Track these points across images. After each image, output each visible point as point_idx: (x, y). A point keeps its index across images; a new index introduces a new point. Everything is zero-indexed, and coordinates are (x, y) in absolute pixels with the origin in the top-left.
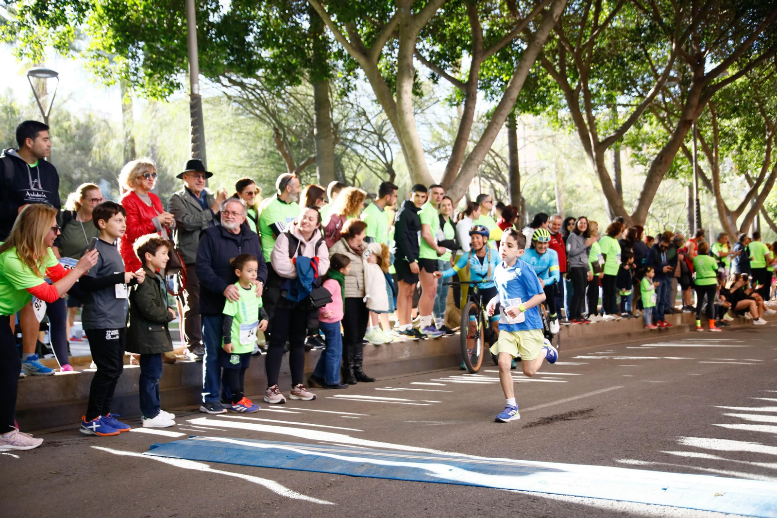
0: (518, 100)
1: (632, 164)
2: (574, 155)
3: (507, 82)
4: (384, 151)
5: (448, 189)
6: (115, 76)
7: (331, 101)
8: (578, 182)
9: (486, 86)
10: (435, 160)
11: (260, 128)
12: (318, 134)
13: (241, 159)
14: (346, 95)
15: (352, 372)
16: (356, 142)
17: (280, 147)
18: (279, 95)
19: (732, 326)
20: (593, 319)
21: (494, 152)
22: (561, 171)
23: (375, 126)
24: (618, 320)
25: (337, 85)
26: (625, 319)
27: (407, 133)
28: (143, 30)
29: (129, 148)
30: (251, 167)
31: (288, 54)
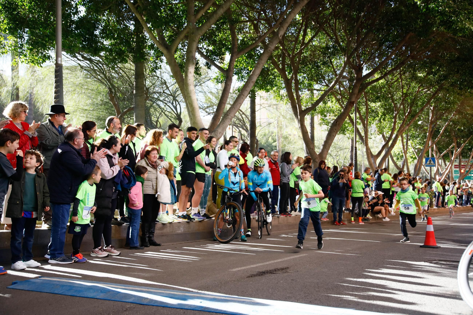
0: (256, 82)
1: (320, 124)
2: (288, 116)
3: (251, 71)
4: (176, 107)
5: (212, 132)
6: (7, 48)
7: (145, 74)
8: (289, 133)
9: (239, 73)
10: (207, 114)
11: (100, 87)
12: (136, 94)
13: (87, 105)
14: (155, 72)
15: (147, 239)
16: (159, 100)
17: (112, 99)
18: (113, 68)
19: (371, 221)
20: (293, 213)
21: (241, 111)
22: (280, 125)
23: (171, 91)
25: (149, 65)
27: (190, 97)
28: (28, 21)
29: (15, 93)
30: (93, 110)
31: (120, 44)
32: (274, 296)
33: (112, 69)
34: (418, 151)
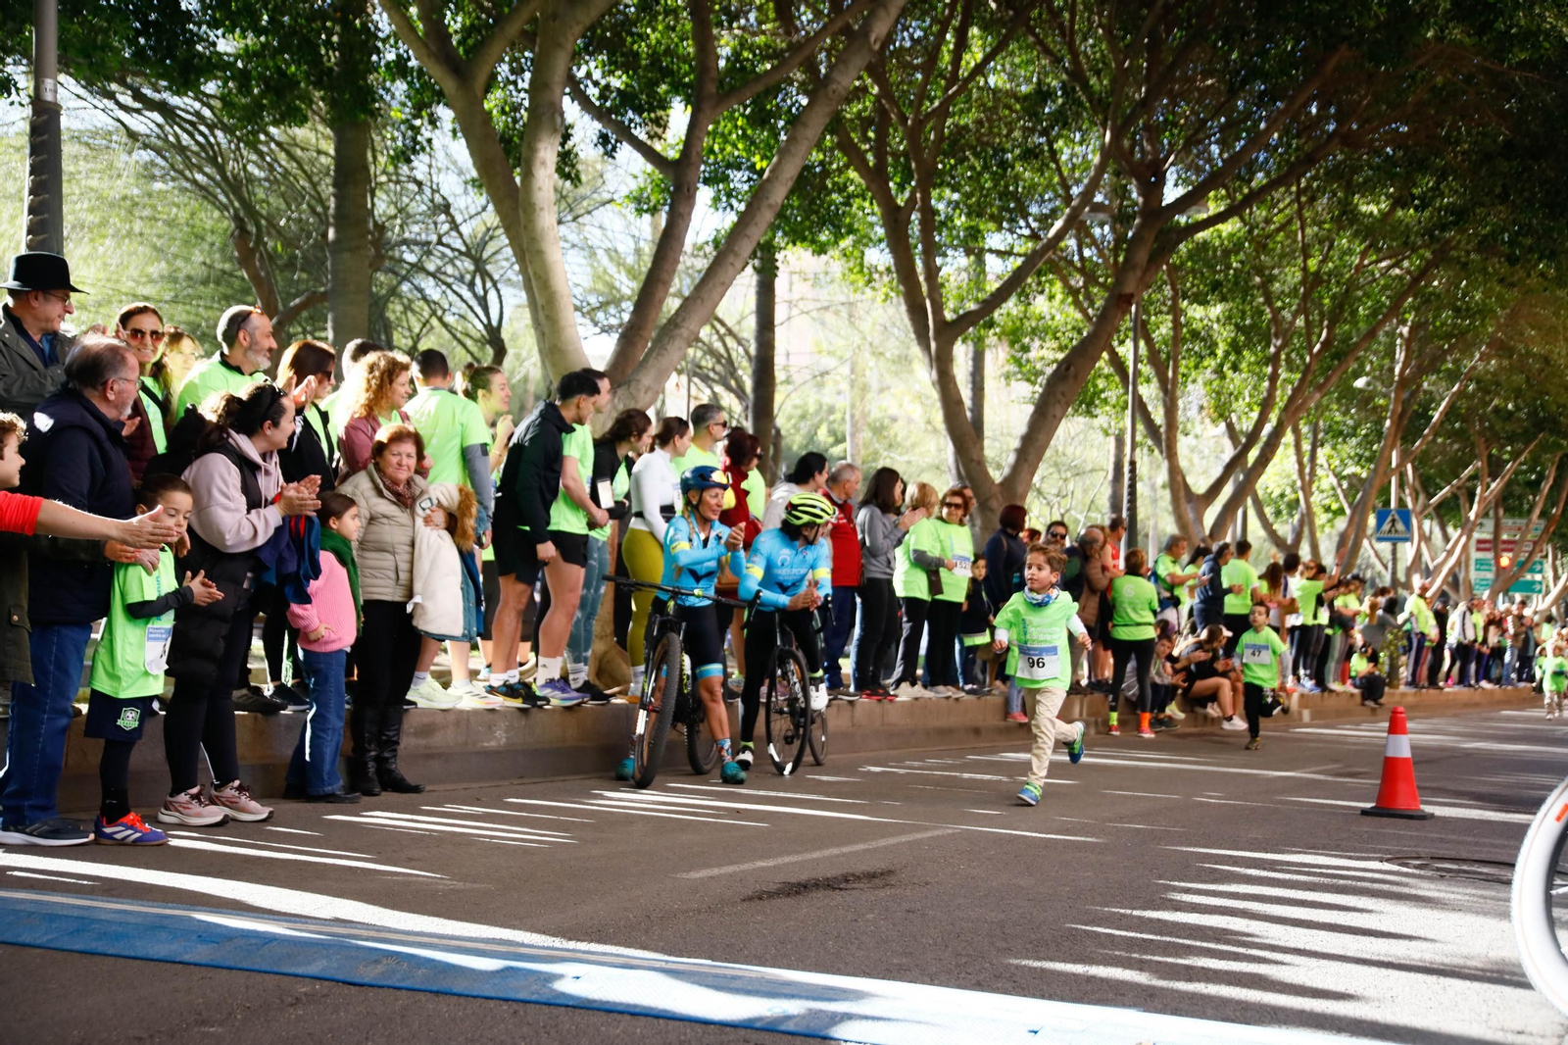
0: (781, 215)
1: (1007, 376)
2: (892, 348)
3: (761, 172)
4: (485, 298)
5: (619, 386)
7: (372, 171)
8: (894, 411)
9: (715, 179)
10: (597, 330)
11: (203, 216)
12: (334, 242)
13: (151, 281)
14: (408, 161)
15: (372, 768)
16: (423, 269)
17: (245, 260)
18: (253, 146)
19: (1179, 729)
20: (906, 693)
21: (723, 324)
22: (861, 380)
23: (468, 241)
24: (957, 699)
25: (390, 139)
26: (972, 697)
27: (541, 253)
30: (175, 301)
31: (280, 51)
32: (846, 964)
33: (247, 144)
34: (1351, 486)
